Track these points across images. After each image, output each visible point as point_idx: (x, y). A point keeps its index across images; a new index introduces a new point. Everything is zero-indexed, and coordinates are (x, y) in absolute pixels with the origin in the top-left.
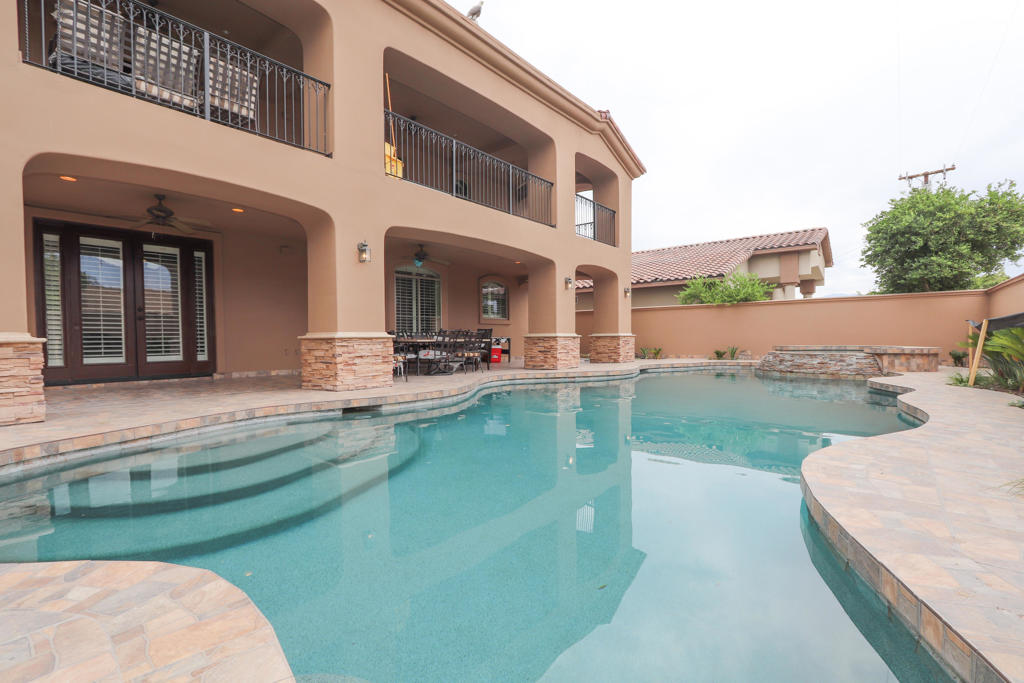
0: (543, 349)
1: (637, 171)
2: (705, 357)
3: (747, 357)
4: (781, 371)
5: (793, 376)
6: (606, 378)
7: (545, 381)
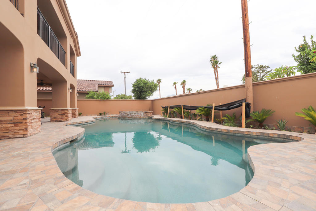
0: (61, 114)
1: (79, 55)
2: (96, 115)
3: (109, 115)
4: (128, 117)
5: (132, 118)
6: (91, 122)
7: (82, 124)
